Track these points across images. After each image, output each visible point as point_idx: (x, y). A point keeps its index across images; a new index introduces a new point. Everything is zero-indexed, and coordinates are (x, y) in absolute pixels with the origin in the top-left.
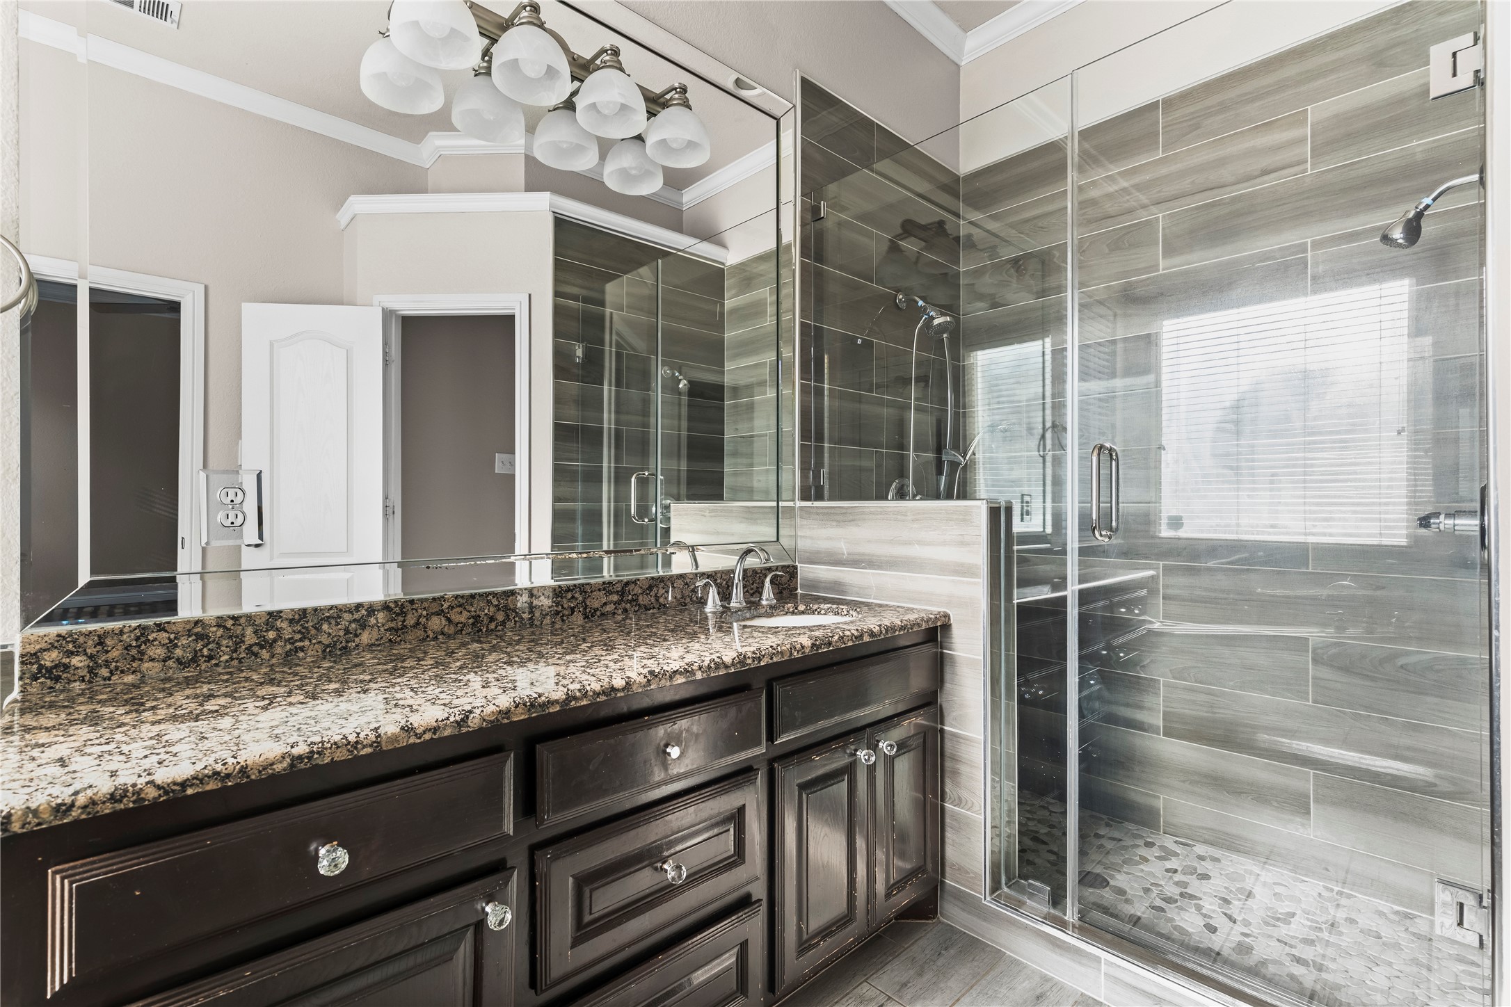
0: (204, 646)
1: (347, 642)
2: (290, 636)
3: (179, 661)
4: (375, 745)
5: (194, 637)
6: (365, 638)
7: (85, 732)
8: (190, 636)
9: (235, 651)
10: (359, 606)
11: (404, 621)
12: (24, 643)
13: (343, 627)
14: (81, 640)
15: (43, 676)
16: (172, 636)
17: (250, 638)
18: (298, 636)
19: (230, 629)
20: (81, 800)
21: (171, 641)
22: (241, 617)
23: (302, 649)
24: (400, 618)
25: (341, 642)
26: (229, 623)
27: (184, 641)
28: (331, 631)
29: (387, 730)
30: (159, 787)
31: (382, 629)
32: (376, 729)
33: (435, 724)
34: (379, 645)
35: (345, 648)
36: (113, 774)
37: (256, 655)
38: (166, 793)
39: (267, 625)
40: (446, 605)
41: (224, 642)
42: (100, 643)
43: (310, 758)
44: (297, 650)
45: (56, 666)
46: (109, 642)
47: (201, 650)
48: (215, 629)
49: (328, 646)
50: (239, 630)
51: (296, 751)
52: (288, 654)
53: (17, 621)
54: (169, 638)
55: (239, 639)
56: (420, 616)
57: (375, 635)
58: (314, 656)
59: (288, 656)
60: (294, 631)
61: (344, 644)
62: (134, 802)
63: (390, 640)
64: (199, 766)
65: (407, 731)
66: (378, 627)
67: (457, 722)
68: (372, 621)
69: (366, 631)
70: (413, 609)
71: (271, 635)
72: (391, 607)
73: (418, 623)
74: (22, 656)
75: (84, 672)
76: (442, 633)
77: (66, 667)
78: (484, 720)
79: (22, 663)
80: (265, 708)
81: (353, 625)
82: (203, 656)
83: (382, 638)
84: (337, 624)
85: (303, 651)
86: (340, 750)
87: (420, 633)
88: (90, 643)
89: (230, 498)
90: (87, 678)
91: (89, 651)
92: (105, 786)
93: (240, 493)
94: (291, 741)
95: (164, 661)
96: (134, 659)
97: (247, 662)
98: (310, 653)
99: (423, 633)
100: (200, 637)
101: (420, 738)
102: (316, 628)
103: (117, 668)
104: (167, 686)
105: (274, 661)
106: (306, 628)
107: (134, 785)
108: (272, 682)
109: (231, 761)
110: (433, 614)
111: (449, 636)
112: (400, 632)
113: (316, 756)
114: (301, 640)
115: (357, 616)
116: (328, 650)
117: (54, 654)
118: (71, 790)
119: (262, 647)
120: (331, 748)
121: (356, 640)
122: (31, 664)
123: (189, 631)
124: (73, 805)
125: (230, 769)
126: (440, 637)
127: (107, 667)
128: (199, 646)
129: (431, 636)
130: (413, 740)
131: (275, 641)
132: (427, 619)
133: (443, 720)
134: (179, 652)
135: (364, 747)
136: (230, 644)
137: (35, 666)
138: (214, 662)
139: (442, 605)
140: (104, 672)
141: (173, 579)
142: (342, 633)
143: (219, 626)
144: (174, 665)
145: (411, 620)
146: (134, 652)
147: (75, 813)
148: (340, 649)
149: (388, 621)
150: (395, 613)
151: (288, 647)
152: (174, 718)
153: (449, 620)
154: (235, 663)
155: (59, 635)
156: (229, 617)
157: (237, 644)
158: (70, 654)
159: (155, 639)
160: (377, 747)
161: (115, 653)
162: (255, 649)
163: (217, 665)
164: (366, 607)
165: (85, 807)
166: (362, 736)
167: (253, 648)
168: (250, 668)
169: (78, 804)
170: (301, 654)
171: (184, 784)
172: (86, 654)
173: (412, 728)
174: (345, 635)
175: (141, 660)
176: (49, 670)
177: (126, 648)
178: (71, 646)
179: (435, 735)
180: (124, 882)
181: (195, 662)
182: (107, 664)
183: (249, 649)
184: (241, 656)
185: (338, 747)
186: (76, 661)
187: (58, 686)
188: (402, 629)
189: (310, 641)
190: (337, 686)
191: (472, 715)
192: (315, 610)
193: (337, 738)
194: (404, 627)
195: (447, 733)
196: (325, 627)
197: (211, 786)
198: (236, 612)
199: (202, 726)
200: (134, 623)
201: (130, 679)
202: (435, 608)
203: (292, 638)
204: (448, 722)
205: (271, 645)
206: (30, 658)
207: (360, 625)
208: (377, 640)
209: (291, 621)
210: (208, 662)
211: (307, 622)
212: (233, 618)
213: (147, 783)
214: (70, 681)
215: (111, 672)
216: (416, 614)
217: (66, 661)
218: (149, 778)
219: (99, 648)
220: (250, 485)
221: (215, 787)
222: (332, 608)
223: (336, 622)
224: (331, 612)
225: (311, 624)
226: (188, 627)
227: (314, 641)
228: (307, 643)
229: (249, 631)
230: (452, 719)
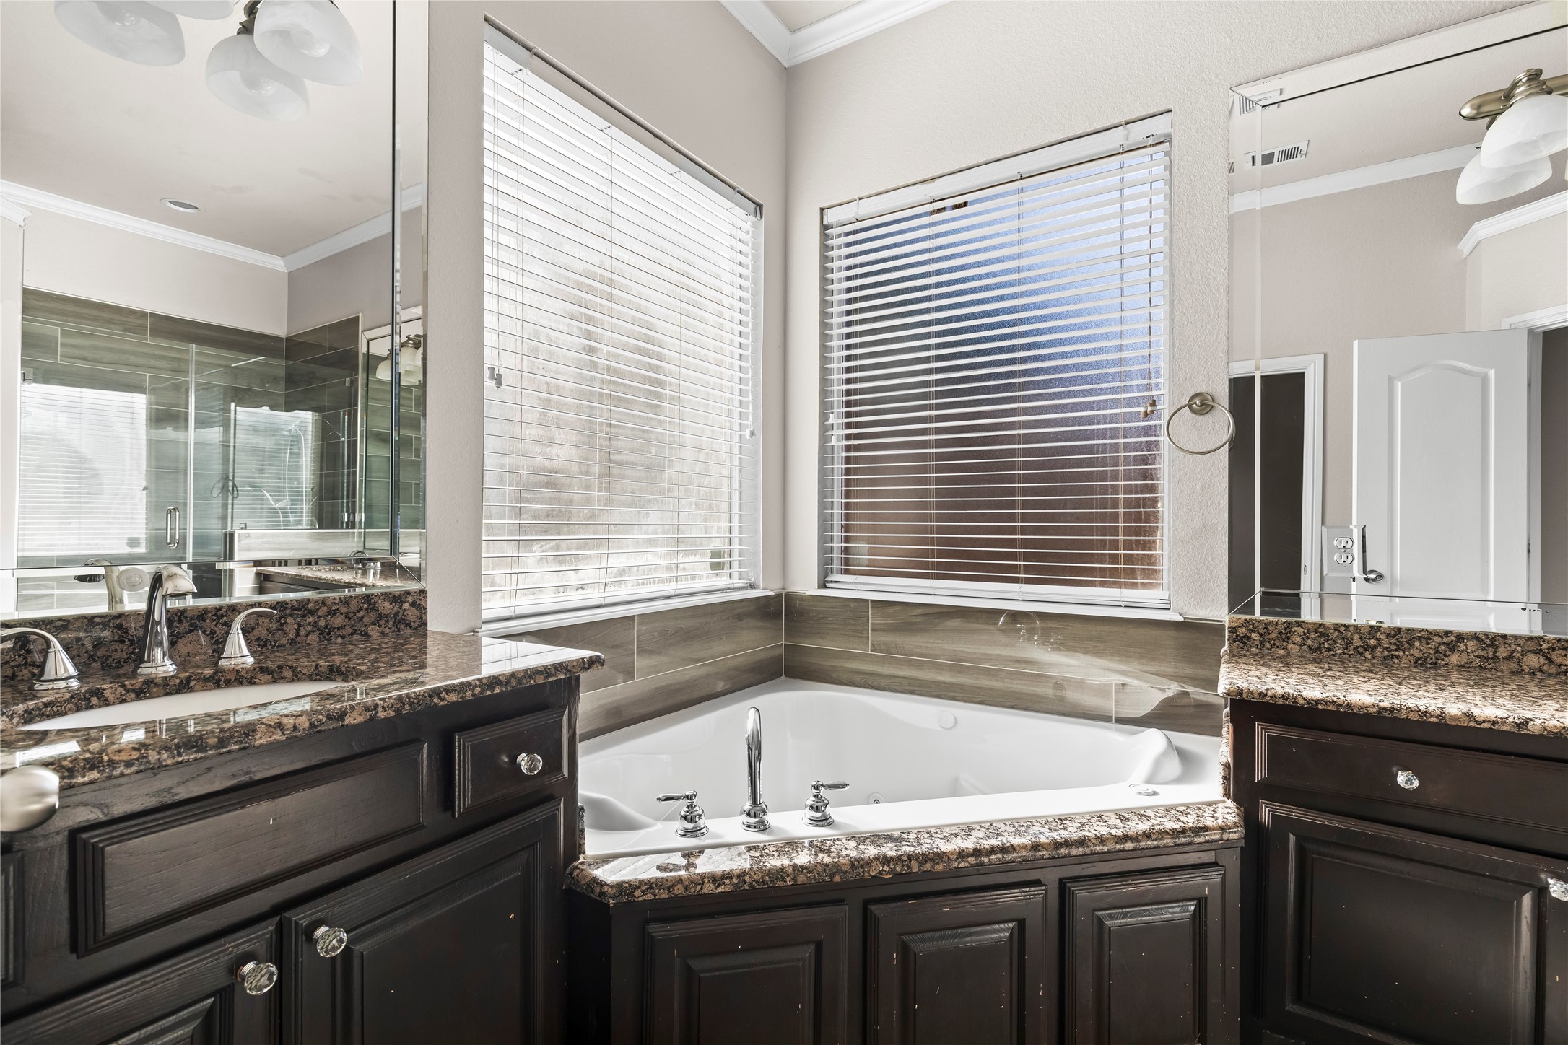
0: (1326, 641)
1: (1437, 659)
2: (1387, 646)
3: (1309, 647)
4: (1440, 717)
5: (1319, 634)
6: (1454, 659)
7: (1264, 670)
8: (1316, 633)
9: (1346, 649)
10: (1448, 633)
11: (1495, 652)
12: (1231, 621)
13: (1433, 647)
14: (1256, 624)
15: (1238, 641)
16: (1306, 631)
17: (1357, 641)
18: (1394, 647)
19: (1342, 633)
20: (1270, 693)
21: (1305, 634)
22: (1350, 626)
23: (1397, 657)
24: (1491, 649)
25: (1432, 659)
26: (1342, 629)
27: (1312, 635)
28: (1422, 648)
29: (1450, 710)
30: (1305, 699)
31: (1472, 655)
32: (1442, 708)
33: (1495, 719)
34: (1468, 668)
35: (1435, 663)
36: (1283, 687)
37: (1362, 654)
38: (1308, 703)
39: (1369, 634)
40: (1545, 646)
41: (1339, 641)
42: (1266, 628)
43: (1392, 712)
44: (1393, 657)
45: (1244, 637)
46: (1270, 628)
47: (1323, 643)
48: (1332, 631)
49: (1420, 659)
50: (1349, 635)
51: (1381, 704)
52: (1385, 658)
53: (1226, 609)
54: (1304, 632)
55: (1349, 642)
56: (1514, 651)
57: (1464, 658)
58: (1407, 664)
59: (1386, 660)
60: (1390, 643)
61: (1434, 660)
62: (1293, 702)
63: (1480, 666)
64: (1325, 695)
65: (1468, 716)
66: (1468, 653)
67: (1516, 723)
68: (1462, 647)
69: (1455, 654)
70: (1505, 643)
71: (1373, 642)
72: (1481, 638)
73: (1510, 657)
74: (1229, 628)
75: (1258, 643)
76: (1541, 671)
77: (1249, 638)
78: (1546, 730)
79: (1229, 631)
80: (1365, 682)
81: (1443, 647)
82: (1325, 647)
83: (1472, 662)
84: (1428, 644)
85: (1398, 659)
86: (1413, 713)
87: (1515, 666)
88: (1261, 627)
89: (1342, 545)
90: (1259, 647)
91: (1260, 631)
92: (1280, 691)
93: (1350, 541)
94: (1380, 698)
95: (1301, 645)
96: (1283, 641)
97: (1354, 658)
98: (1403, 661)
99: (1517, 667)
100: (1323, 634)
101: (1480, 724)
102: (1408, 644)
103: (1274, 644)
104: (1304, 660)
105: (1375, 661)
106: (1401, 642)
107: (1293, 694)
108: (1371, 671)
109: (1342, 698)
110: (1528, 651)
111: (1549, 675)
112: (1490, 661)
113: (1395, 711)
114: (1396, 650)
115: (1446, 640)
116: (1419, 662)
117: (1243, 630)
118: (1265, 688)
119: (1366, 650)
120: (1406, 710)
121: (1446, 659)
122: (1233, 633)
123: (1316, 629)
124: (1266, 694)
125: (1342, 702)
126: (1538, 673)
127: (1269, 642)
128: (1322, 641)
129: (1527, 671)
130: (1472, 724)
131: (1375, 647)
132: (1522, 655)
133: (1501, 718)
134: (1309, 642)
135: (1432, 716)
136: (1343, 643)
137: (1235, 635)
138: (1332, 653)
139: (1541, 645)
140: (1268, 645)
141: (1298, 595)
142: (1432, 651)
143: (1335, 630)
144: (1307, 650)
145: (1503, 652)
146: (1284, 636)
147: (1268, 698)
148: (1430, 664)
149: (1478, 649)
150: (1485, 644)
151: (1386, 653)
152: (1310, 674)
153: (1550, 661)
154: (1346, 656)
155: (1246, 620)
156: (1342, 625)
157: (1348, 644)
158: (1251, 631)
159: (1295, 631)
160: (1442, 719)
161: (1273, 635)
162: (1361, 650)
163: (1334, 655)
164: (1455, 635)
165: (1271, 697)
166: (1430, 709)
167: (1359, 649)
168: (1357, 662)
169: (1268, 694)
170: (1396, 661)
171: (1317, 702)
172: (1259, 633)
173: (1473, 716)
174: (1435, 653)
175: (1288, 642)
176: (1241, 638)
177: (1279, 634)
178: (1251, 627)
179: (1494, 726)
180: (1289, 741)
181: (1320, 650)
182: (1269, 641)
183: (1356, 649)
184: (1350, 653)
185: (1411, 711)
186: (1254, 635)
187: (1245, 648)
188: (1492, 658)
189: (1404, 652)
190: (1420, 683)
191: (1532, 723)
192: (1409, 630)
193: (1411, 705)
194: (1495, 657)
195: (1506, 728)
196: (1417, 644)
197: (1331, 708)
198: (1347, 622)
199: (1325, 680)
200: (1284, 619)
201: (1281, 652)
202: (1532, 646)
203: (1389, 647)
204: (1507, 721)
205: (1372, 650)
206: (1233, 630)
207: (1450, 648)
208: (1466, 663)
209: (1388, 635)
210: (1328, 652)
211: (1402, 638)
212: (1345, 626)
213: (1299, 695)
214: (1251, 647)
215: (1271, 646)
216: (1508, 648)
217: (1249, 634)
218: (1299, 693)
219: (1265, 631)
220: (1356, 536)
221: (1333, 709)
222: (1423, 630)
223: (1427, 642)
224: (1422, 633)
225: (1404, 640)
226: (1315, 627)
227: (1407, 653)
228: (1401, 653)
229: (1356, 636)
230: (1511, 719)
